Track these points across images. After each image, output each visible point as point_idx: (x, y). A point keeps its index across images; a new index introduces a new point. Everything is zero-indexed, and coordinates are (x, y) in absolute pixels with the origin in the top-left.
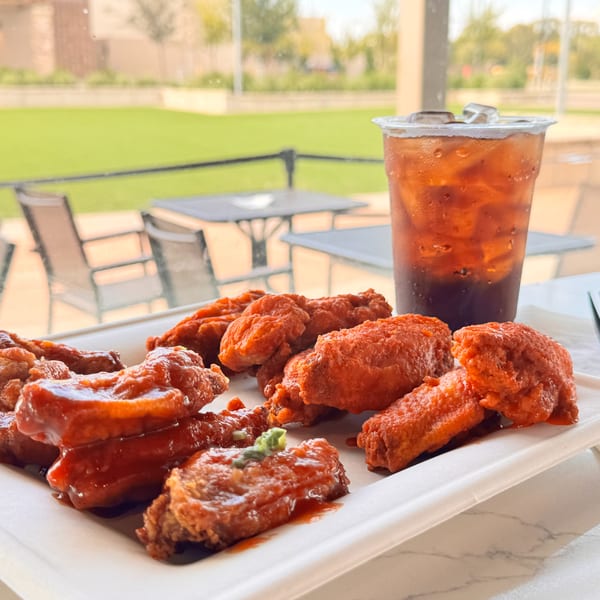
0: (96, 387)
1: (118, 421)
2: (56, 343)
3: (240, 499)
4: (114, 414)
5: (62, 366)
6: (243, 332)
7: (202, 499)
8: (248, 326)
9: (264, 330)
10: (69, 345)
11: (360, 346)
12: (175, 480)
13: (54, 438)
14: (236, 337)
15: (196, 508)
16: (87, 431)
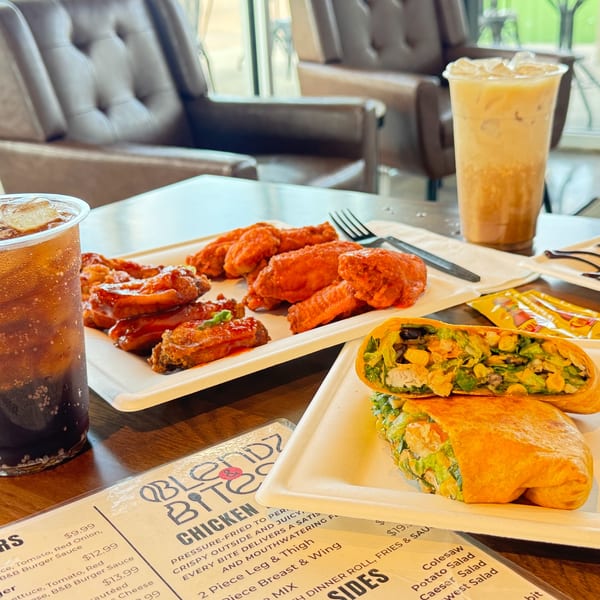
0: (131, 288)
1: (142, 306)
2: (127, 260)
3: (197, 344)
4: (139, 302)
5: (125, 274)
6: (237, 252)
7: (177, 344)
8: (240, 249)
9: (249, 251)
10: (135, 261)
11: (295, 263)
12: (166, 335)
13: (110, 314)
14: (233, 255)
15: (173, 347)
16: (126, 310)
